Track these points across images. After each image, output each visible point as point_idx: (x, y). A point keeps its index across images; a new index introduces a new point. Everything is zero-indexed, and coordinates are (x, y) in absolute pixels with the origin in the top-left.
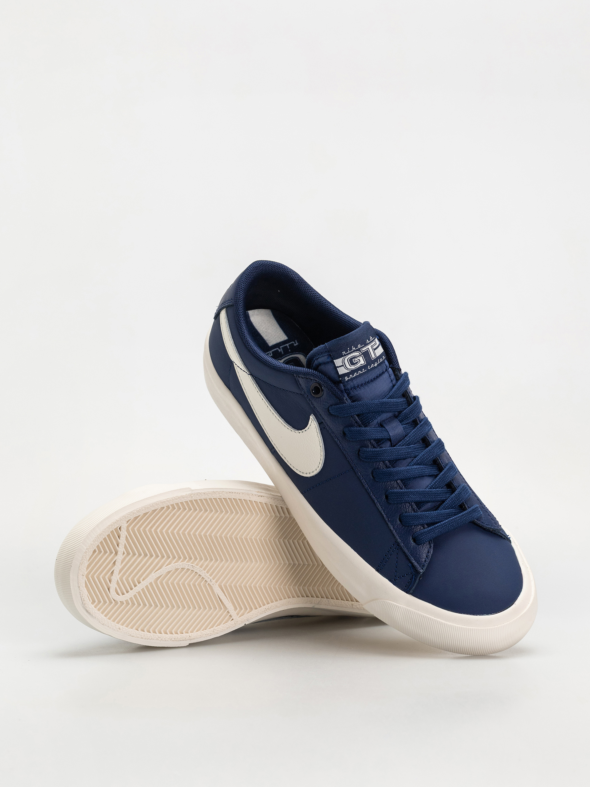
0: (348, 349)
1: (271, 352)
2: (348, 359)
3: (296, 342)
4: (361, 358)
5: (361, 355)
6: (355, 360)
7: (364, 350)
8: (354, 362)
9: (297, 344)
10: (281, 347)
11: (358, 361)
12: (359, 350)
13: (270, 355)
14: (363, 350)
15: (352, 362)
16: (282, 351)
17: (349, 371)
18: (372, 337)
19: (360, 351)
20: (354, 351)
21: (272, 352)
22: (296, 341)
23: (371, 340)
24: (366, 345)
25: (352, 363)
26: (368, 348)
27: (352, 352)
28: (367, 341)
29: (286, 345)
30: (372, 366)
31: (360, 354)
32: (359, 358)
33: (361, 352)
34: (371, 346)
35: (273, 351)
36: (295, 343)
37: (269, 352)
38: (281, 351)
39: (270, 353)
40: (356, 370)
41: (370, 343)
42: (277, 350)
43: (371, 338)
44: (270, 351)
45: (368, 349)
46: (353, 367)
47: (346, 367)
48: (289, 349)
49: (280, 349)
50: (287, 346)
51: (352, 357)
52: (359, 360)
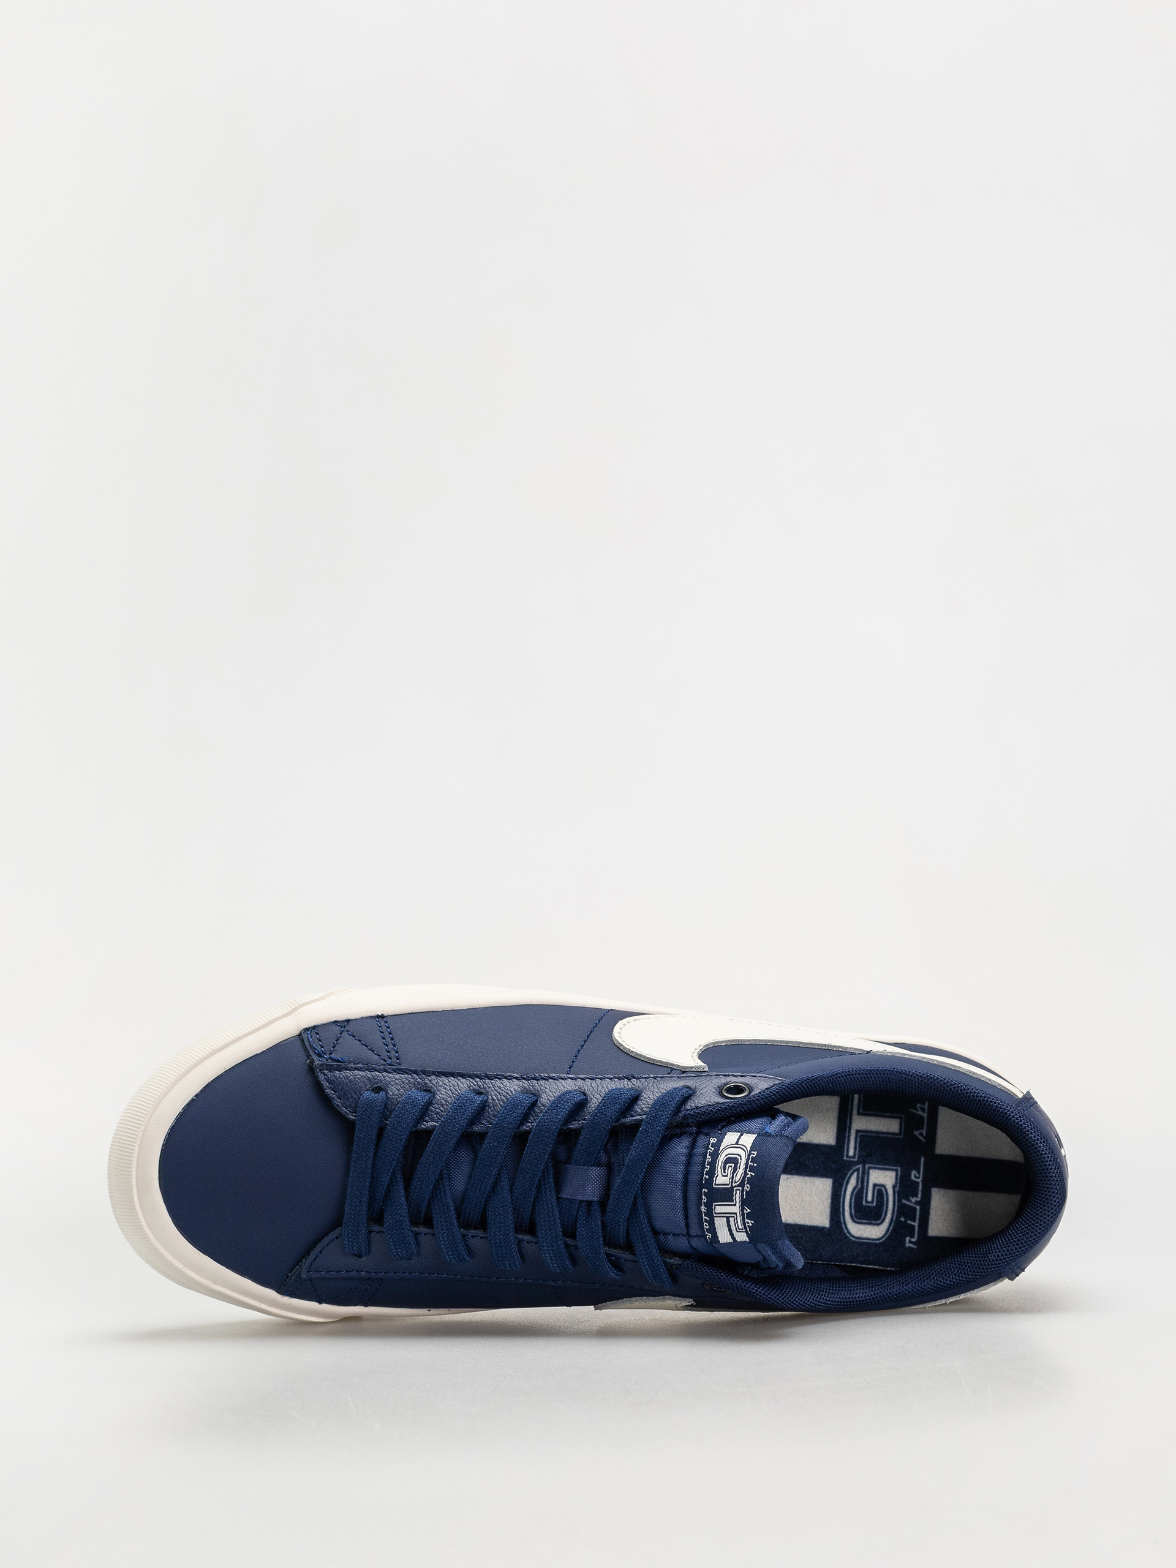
0: (755, 1165)
1: (919, 1180)
2: (740, 1157)
3: (910, 1245)
4: (726, 1180)
5: (732, 1185)
6: (730, 1168)
7: (736, 1194)
8: (728, 1165)
9: (908, 1245)
10: (918, 1208)
11: (725, 1172)
12: (742, 1185)
13: (915, 1176)
14: (738, 1192)
15: (733, 1160)
16: (908, 1203)
17: (721, 1150)
18: (751, 1225)
19: (738, 1186)
20: (745, 1173)
21: (918, 1183)
22: (915, 1247)
23: (746, 1220)
24: (744, 1203)
25: (728, 1160)
26: (735, 1205)
27: (746, 1168)
28: (749, 1210)
29: (917, 1220)
30: (705, 1200)
31: (735, 1182)
32: (730, 1176)
33: (736, 1186)
34: (736, 1214)
35: (918, 1186)
36: (910, 1242)
37: (921, 1176)
38: (910, 1201)
39: (918, 1178)
40: (713, 1164)
41: (743, 1215)
42: (917, 1197)
43: (749, 1221)
44: (922, 1181)
45: (734, 1203)
46: (722, 1158)
47: (731, 1147)
48: (906, 1221)
49: (917, 1203)
50: (915, 1221)
51: (739, 1165)
52: (727, 1176)
